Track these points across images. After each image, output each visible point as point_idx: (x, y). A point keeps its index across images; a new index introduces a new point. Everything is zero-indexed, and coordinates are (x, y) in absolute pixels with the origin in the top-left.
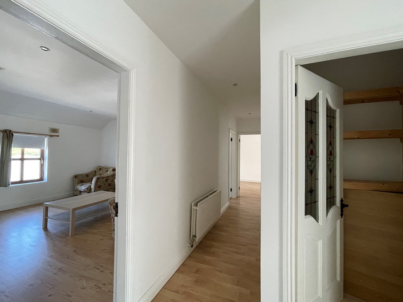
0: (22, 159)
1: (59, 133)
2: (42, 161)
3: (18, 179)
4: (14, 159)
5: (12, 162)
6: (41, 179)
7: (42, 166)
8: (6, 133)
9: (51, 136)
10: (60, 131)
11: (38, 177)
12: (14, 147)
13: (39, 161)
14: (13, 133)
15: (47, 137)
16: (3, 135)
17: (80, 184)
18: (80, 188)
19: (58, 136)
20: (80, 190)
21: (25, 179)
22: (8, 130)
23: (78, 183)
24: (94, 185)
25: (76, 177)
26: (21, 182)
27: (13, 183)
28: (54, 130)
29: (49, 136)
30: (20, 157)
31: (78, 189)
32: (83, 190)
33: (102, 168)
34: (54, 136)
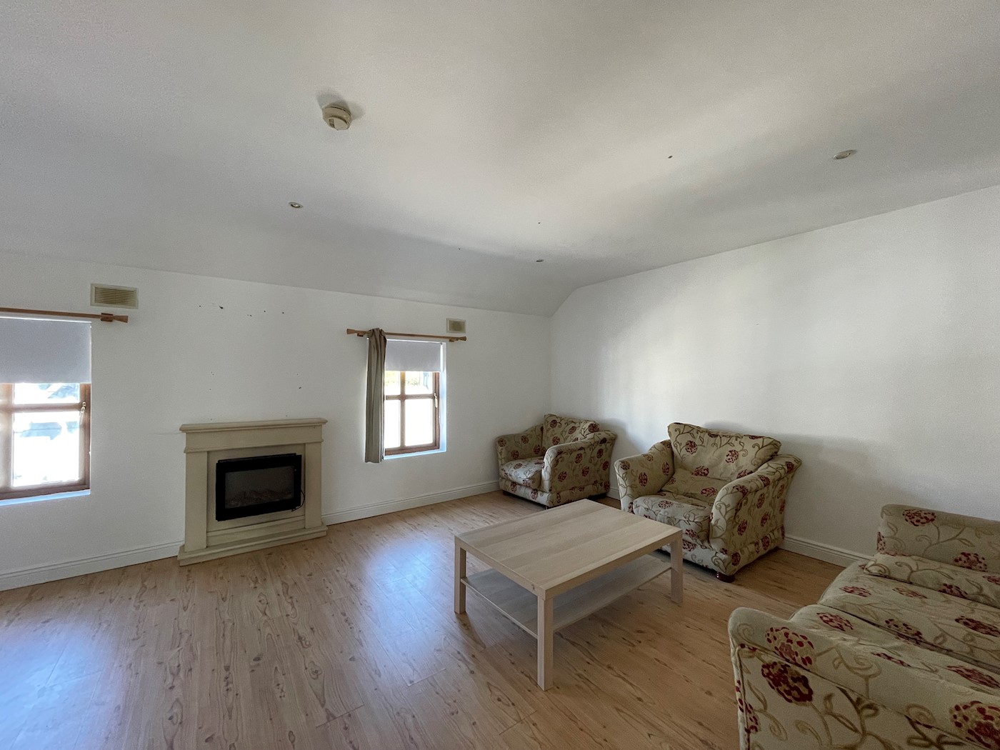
0: (402, 397)
1: (465, 332)
2: (436, 400)
3: (397, 445)
4: (389, 398)
5: (386, 402)
6: (436, 445)
7: (436, 412)
8: (374, 337)
9: (451, 340)
10: (467, 327)
11: (429, 440)
12: (390, 370)
13: (430, 401)
14: (386, 336)
15: (444, 343)
16: (370, 342)
17: (512, 462)
18: (513, 474)
19: (464, 339)
20: (515, 480)
21: (408, 444)
22: (377, 329)
23: (508, 460)
24: (549, 469)
25: (501, 441)
26: (403, 449)
27: (389, 452)
28: (457, 326)
29: (448, 340)
30: (398, 393)
31: (510, 475)
32: (521, 482)
33: (558, 420)
34: (457, 339)
